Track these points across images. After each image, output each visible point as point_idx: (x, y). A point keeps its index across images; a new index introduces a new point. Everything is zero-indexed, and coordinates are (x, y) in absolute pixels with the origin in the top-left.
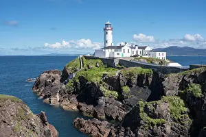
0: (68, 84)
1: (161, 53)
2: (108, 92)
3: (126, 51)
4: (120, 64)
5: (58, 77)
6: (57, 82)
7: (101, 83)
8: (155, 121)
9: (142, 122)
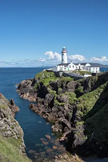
0: (35, 87)
1: (95, 68)
2: (51, 91)
3: (72, 67)
4: (63, 75)
5: (31, 83)
6: (30, 85)
7: (48, 86)
8: (60, 104)
9: (54, 104)
